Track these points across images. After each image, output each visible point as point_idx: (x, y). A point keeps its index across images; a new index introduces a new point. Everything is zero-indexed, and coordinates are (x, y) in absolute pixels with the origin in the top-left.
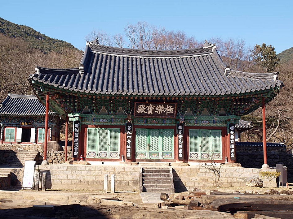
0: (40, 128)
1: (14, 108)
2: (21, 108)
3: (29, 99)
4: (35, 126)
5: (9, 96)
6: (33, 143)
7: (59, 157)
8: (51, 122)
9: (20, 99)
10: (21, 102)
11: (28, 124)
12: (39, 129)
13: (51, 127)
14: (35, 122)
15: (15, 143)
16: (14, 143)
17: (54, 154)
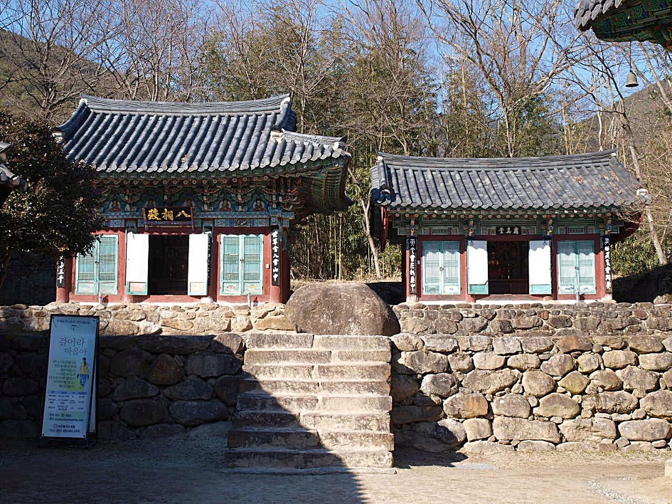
0: (227, 231)
1: (116, 148)
2: (145, 148)
3: (167, 117)
4: (206, 224)
5: (84, 104)
6: (199, 297)
7: (534, 378)
8: (278, 204)
9: (131, 116)
10: (138, 128)
11: (175, 214)
12: (223, 236)
13: (276, 228)
14: (206, 207)
15: (121, 298)
16: (114, 298)
17: (494, 360)
